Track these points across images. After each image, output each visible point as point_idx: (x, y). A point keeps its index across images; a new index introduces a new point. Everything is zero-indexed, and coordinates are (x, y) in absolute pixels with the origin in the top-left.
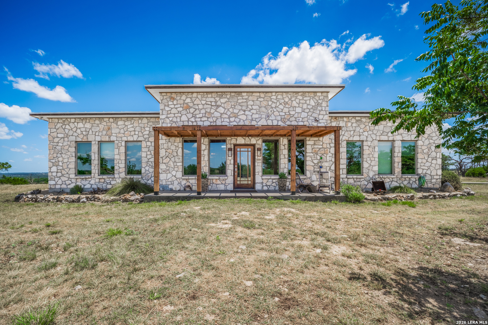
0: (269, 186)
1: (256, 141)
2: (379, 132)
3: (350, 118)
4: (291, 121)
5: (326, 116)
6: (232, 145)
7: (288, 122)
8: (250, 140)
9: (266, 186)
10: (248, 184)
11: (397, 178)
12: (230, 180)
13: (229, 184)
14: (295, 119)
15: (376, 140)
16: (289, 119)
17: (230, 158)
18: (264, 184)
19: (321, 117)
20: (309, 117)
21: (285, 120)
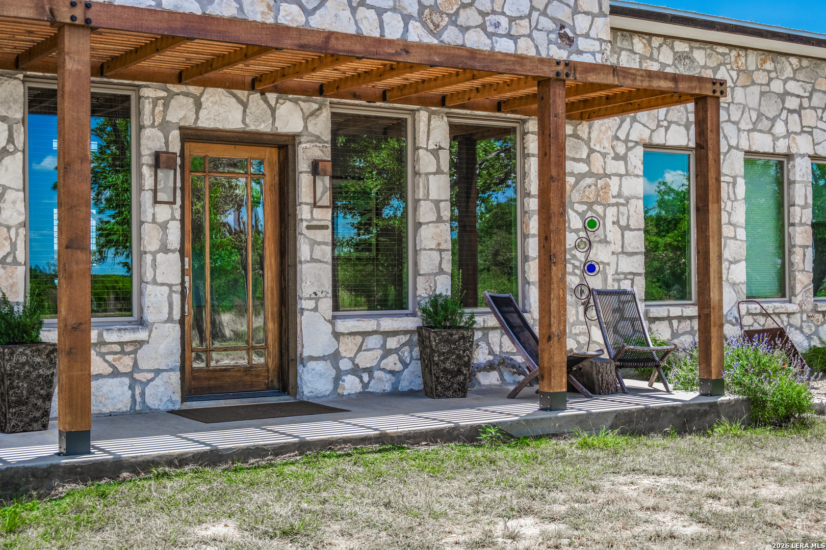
0: (369, 371)
1: (306, 119)
2: (746, 115)
3: (656, 42)
4: (465, 29)
5: (599, 21)
6: (175, 134)
7: (451, 28)
8: (273, 110)
9: (356, 371)
10: (249, 369)
11: (802, 312)
12: (162, 348)
13: (158, 372)
14: (479, 20)
15: (737, 148)
16: (457, 13)
17: (163, 213)
18: (345, 365)
19: (582, 23)
20: (535, 15)
21: (436, 18)
